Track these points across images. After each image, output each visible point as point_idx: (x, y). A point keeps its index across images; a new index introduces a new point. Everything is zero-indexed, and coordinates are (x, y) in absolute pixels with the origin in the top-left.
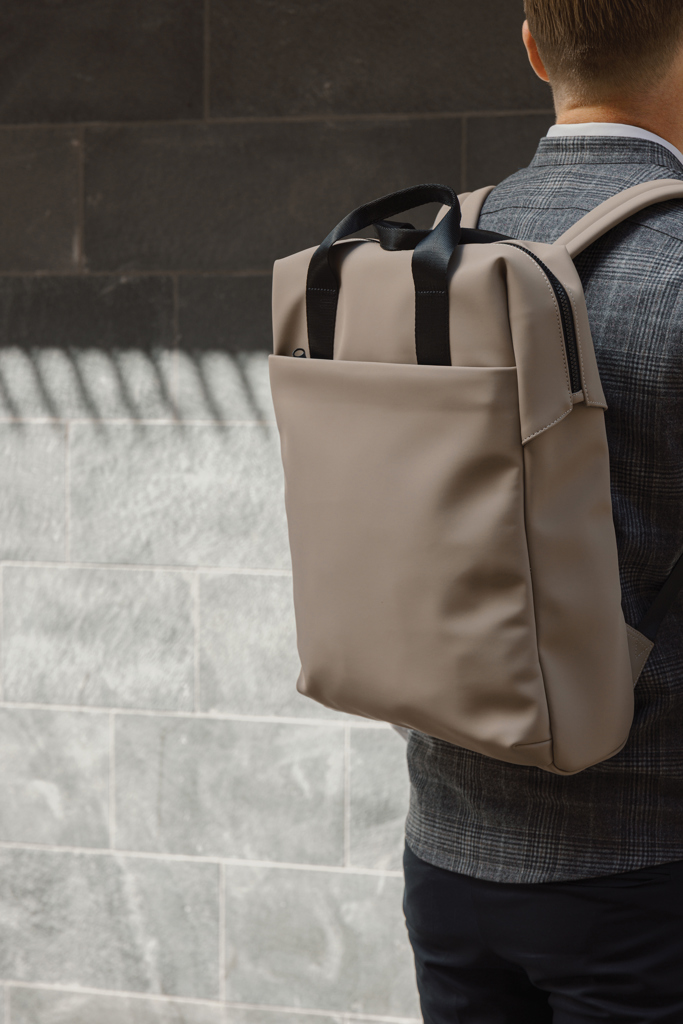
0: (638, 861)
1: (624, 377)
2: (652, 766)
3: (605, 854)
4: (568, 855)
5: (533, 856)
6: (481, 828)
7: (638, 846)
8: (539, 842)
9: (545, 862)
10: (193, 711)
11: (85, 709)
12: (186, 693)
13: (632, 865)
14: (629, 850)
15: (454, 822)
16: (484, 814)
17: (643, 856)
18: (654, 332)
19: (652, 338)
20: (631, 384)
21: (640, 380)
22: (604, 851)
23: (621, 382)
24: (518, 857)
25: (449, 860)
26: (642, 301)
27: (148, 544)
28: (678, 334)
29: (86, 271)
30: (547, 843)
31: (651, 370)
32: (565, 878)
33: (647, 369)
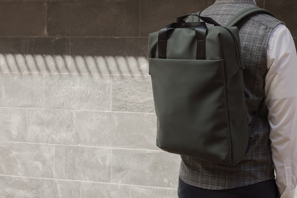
0: (247, 183)
1: (249, 60)
2: (251, 158)
3: (239, 182)
4: (229, 182)
5: (219, 183)
6: (203, 175)
7: (247, 179)
8: (220, 179)
9: (222, 184)
10: (74, 145)
11: (48, 144)
12: (72, 140)
13: (246, 184)
14: (245, 181)
15: (195, 174)
16: (204, 172)
17: (248, 182)
18: (257, 49)
20: (251, 62)
21: (254, 61)
22: (238, 181)
23: (248, 61)
24: (215, 183)
25: (194, 183)
27: (63, 103)
28: (264, 49)
29: (48, 36)
30: (223, 179)
31: (257, 58)
32: (228, 188)
33: (255, 58)
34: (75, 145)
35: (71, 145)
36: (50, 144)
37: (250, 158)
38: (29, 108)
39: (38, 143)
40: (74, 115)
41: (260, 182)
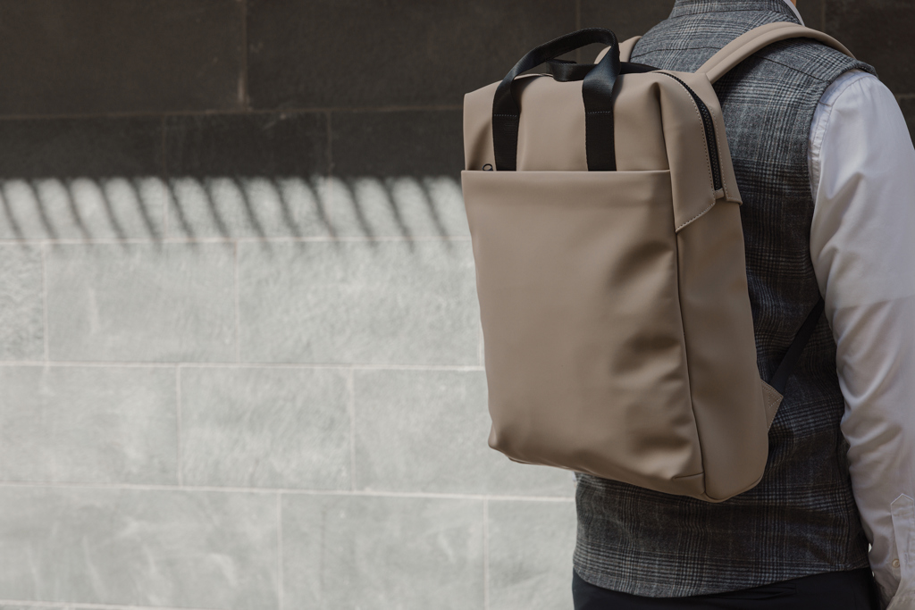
0: (769, 577)
1: (755, 181)
2: (780, 499)
3: (742, 571)
4: (712, 573)
5: (682, 575)
6: (639, 553)
7: (769, 565)
8: (687, 563)
9: (692, 580)
10: (350, 489)
11: (255, 490)
12: (344, 474)
13: (764, 581)
14: (762, 569)
15: (616, 550)
16: (641, 542)
17: (773, 573)
18: (779, 145)
19: (778, 149)
20: (761, 186)
21: (768, 183)
22: (741, 569)
23: (752, 185)
24: (670, 576)
25: (611, 581)
26: (768, 120)
27: (309, 345)
28: (798, 146)
29: (250, 109)
30: (694, 564)
31: (777, 175)
32: (710, 592)
33: (773, 175)
34: (356, 492)
35: (339, 492)
36: (263, 492)
37: (776, 499)
38: (185, 365)
39: (222, 486)
40: (350, 385)
41: (812, 576)
